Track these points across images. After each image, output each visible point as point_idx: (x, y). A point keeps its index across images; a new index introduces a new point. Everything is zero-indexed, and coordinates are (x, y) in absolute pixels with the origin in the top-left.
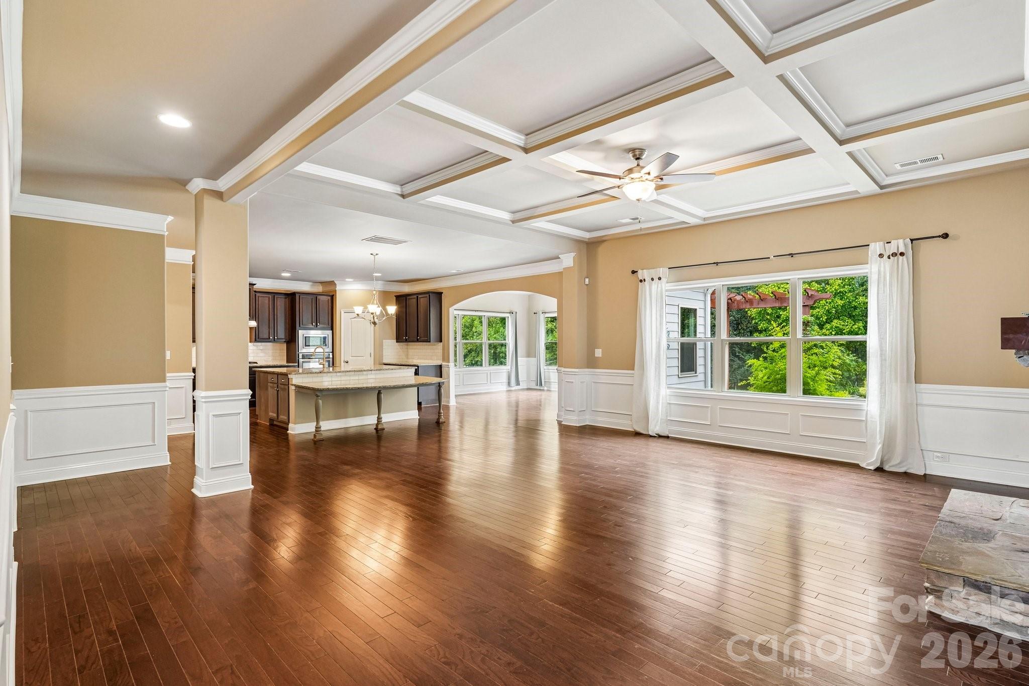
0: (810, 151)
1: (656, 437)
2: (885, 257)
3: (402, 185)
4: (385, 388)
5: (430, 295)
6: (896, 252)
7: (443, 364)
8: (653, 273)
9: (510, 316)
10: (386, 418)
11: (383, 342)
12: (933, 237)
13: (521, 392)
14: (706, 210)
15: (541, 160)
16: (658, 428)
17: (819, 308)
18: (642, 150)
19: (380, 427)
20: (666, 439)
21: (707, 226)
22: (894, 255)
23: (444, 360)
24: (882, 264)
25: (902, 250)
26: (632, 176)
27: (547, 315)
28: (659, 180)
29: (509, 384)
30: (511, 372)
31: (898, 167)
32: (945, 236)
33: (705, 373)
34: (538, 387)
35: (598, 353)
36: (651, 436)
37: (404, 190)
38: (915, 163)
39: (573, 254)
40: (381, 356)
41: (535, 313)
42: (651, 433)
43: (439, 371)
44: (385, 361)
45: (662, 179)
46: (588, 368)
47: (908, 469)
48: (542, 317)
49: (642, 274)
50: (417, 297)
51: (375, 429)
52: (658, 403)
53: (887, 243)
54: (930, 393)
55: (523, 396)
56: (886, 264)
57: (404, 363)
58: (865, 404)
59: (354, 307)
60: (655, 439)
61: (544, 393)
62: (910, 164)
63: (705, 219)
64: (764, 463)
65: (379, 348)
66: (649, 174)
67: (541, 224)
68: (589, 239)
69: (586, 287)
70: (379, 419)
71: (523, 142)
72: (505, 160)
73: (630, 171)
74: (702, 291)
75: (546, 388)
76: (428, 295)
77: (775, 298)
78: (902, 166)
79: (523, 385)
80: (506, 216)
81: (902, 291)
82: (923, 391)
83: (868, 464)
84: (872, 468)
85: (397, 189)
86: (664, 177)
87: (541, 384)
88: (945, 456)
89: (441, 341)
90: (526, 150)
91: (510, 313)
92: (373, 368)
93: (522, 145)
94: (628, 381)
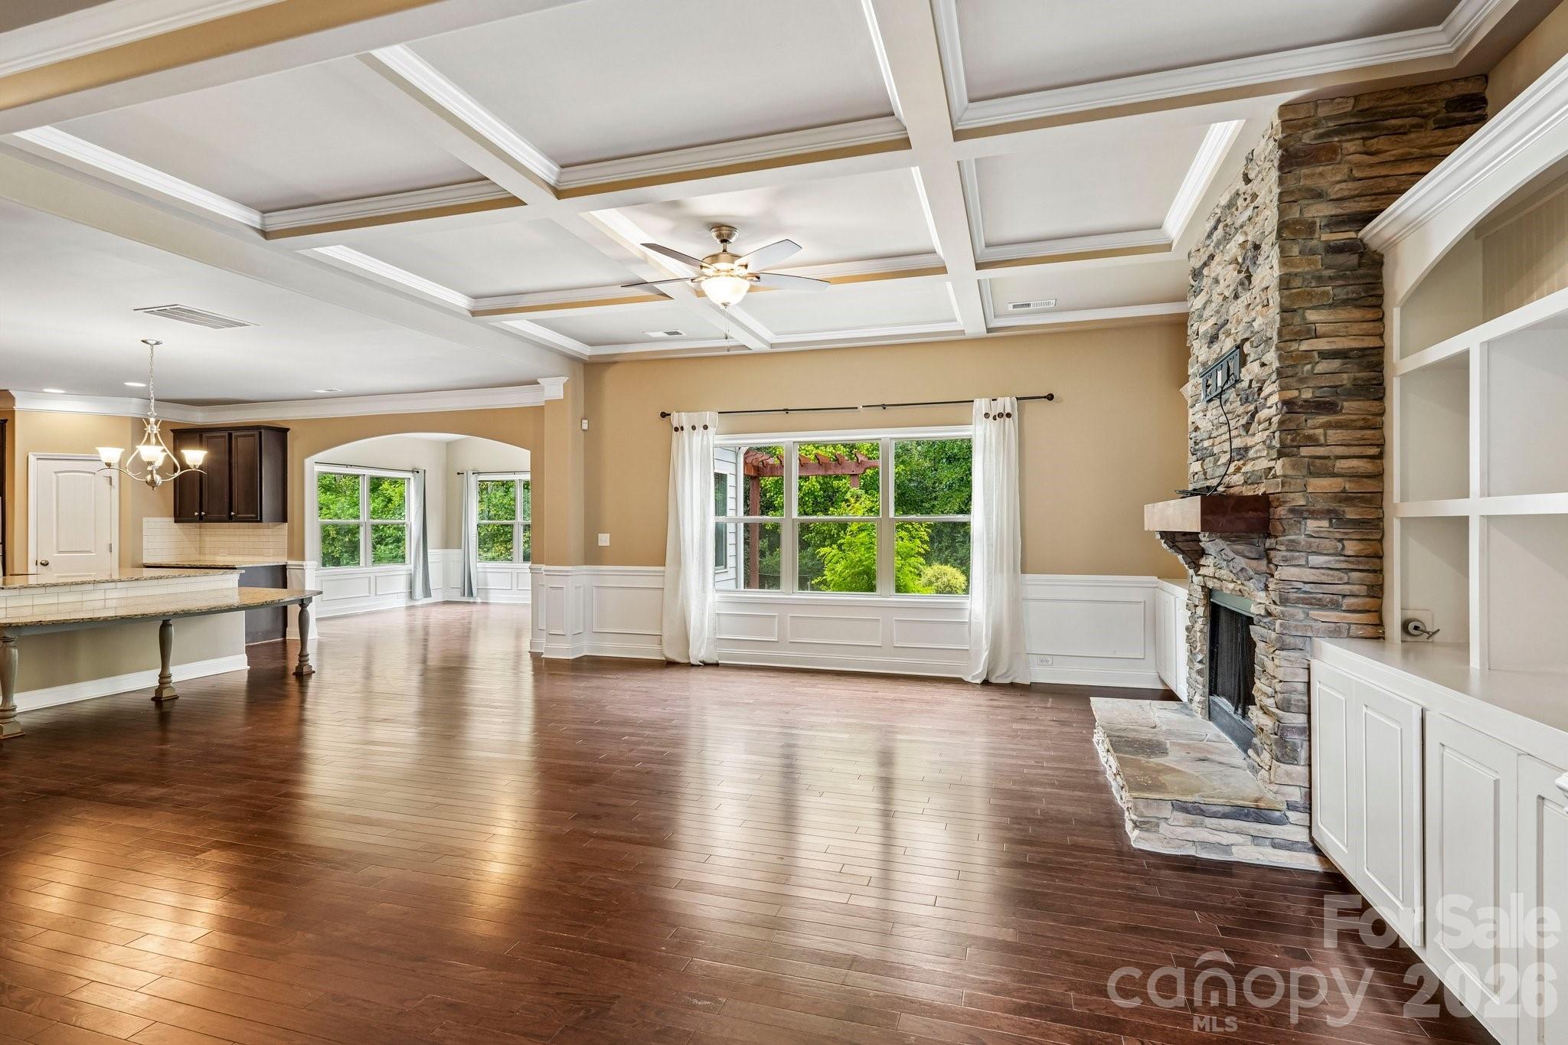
0: (943, 270)
1: (699, 666)
2: (991, 418)
3: (264, 212)
4: (176, 615)
5: (260, 433)
6: (1002, 411)
7: (290, 562)
8: (697, 418)
9: (412, 479)
10: (179, 673)
11: (142, 521)
12: (1039, 398)
13: (434, 609)
14: (775, 334)
15: (579, 214)
16: (703, 652)
17: (845, 478)
18: (732, 229)
19: (166, 694)
20: (715, 668)
21: (775, 355)
22: (1001, 415)
23: (291, 554)
24: (988, 426)
25: (1008, 410)
26: (718, 265)
27: (482, 477)
28: (755, 279)
29: (411, 595)
30: (415, 574)
31: (1010, 307)
32: (1050, 397)
33: (736, 568)
34: (465, 599)
35: (604, 540)
36: (693, 665)
37: (268, 221)
38: (1029, 305)
39: (564, 379)
40: (140, 550)
41: (458, 474)
42: (693, 661)
43: (280, 576)
44: (147, 560)
45: (758, 278)
46: (586, 564)
47: (1015, 678)
48: (473, 480)
49: (676, 419)
50: (230, 435)
51: (153, 699)
52: (703, 614)
53: (993, 400)
54: (1037, 584)
55: (439, 616)
56: (992, 426)
57: (193, 564)
58: (968, 602)
59: (100, 449)
60: (700, 670)
61: (474, 608)
62: (1023, 306)
63: (772, 345)
64: (862, 689)
65: (130, 532)
66: (746, 266)
67: (519, 323)
68: (590, 357)
69: (582, 433)
70: (164, 678)
71: (554, 178)
72: (515, 202)
73: (715, 258)
74: (733, 449)
75: (479, 600)
76: (256, 433)
77: (819, 463)
78: (1015, 306)
79: (437, 596)
80: (462, 302)
81: (1009, 461)
82: (1029, 583)
83: (974, 677)
84: (979, 681)
85: (254, 218)
86: (761, 276)
87: (471, 594)
88: (1044, 659)
89: (284, 519)
90: (560, 193)
91: (413, 471)
92: (116, 577)
93: (552, 182)
94: (655, 583)
